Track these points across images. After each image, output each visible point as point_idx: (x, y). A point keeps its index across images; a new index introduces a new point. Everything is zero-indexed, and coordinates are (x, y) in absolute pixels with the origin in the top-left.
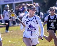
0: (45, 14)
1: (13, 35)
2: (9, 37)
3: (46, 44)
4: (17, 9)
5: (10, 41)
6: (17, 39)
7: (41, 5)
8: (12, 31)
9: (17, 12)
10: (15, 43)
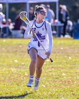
0: (75, 23)
1: (22, 52)
2: (16, 55)
3: (72, 71)
4: (32, 12)
5: (16, 61)
6: (27, 58)
7: (71, 10)
8: (21, 46)
9: (31, 16)
10: (24, 65)
